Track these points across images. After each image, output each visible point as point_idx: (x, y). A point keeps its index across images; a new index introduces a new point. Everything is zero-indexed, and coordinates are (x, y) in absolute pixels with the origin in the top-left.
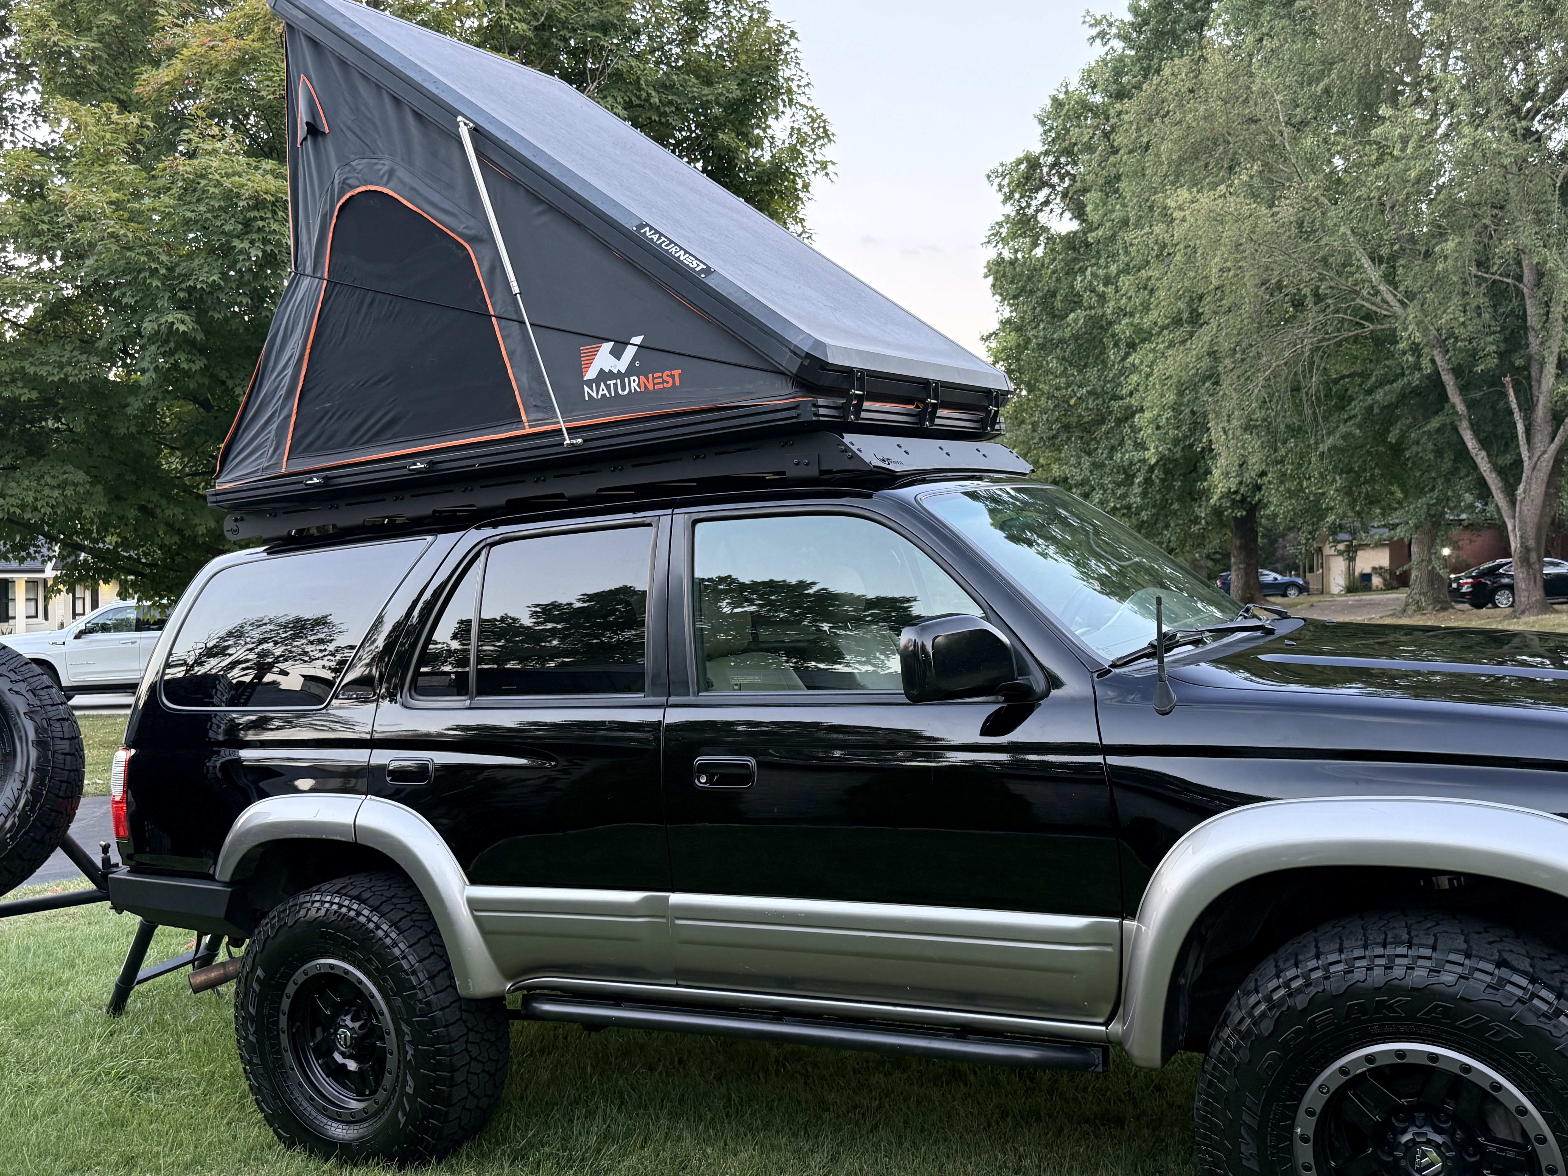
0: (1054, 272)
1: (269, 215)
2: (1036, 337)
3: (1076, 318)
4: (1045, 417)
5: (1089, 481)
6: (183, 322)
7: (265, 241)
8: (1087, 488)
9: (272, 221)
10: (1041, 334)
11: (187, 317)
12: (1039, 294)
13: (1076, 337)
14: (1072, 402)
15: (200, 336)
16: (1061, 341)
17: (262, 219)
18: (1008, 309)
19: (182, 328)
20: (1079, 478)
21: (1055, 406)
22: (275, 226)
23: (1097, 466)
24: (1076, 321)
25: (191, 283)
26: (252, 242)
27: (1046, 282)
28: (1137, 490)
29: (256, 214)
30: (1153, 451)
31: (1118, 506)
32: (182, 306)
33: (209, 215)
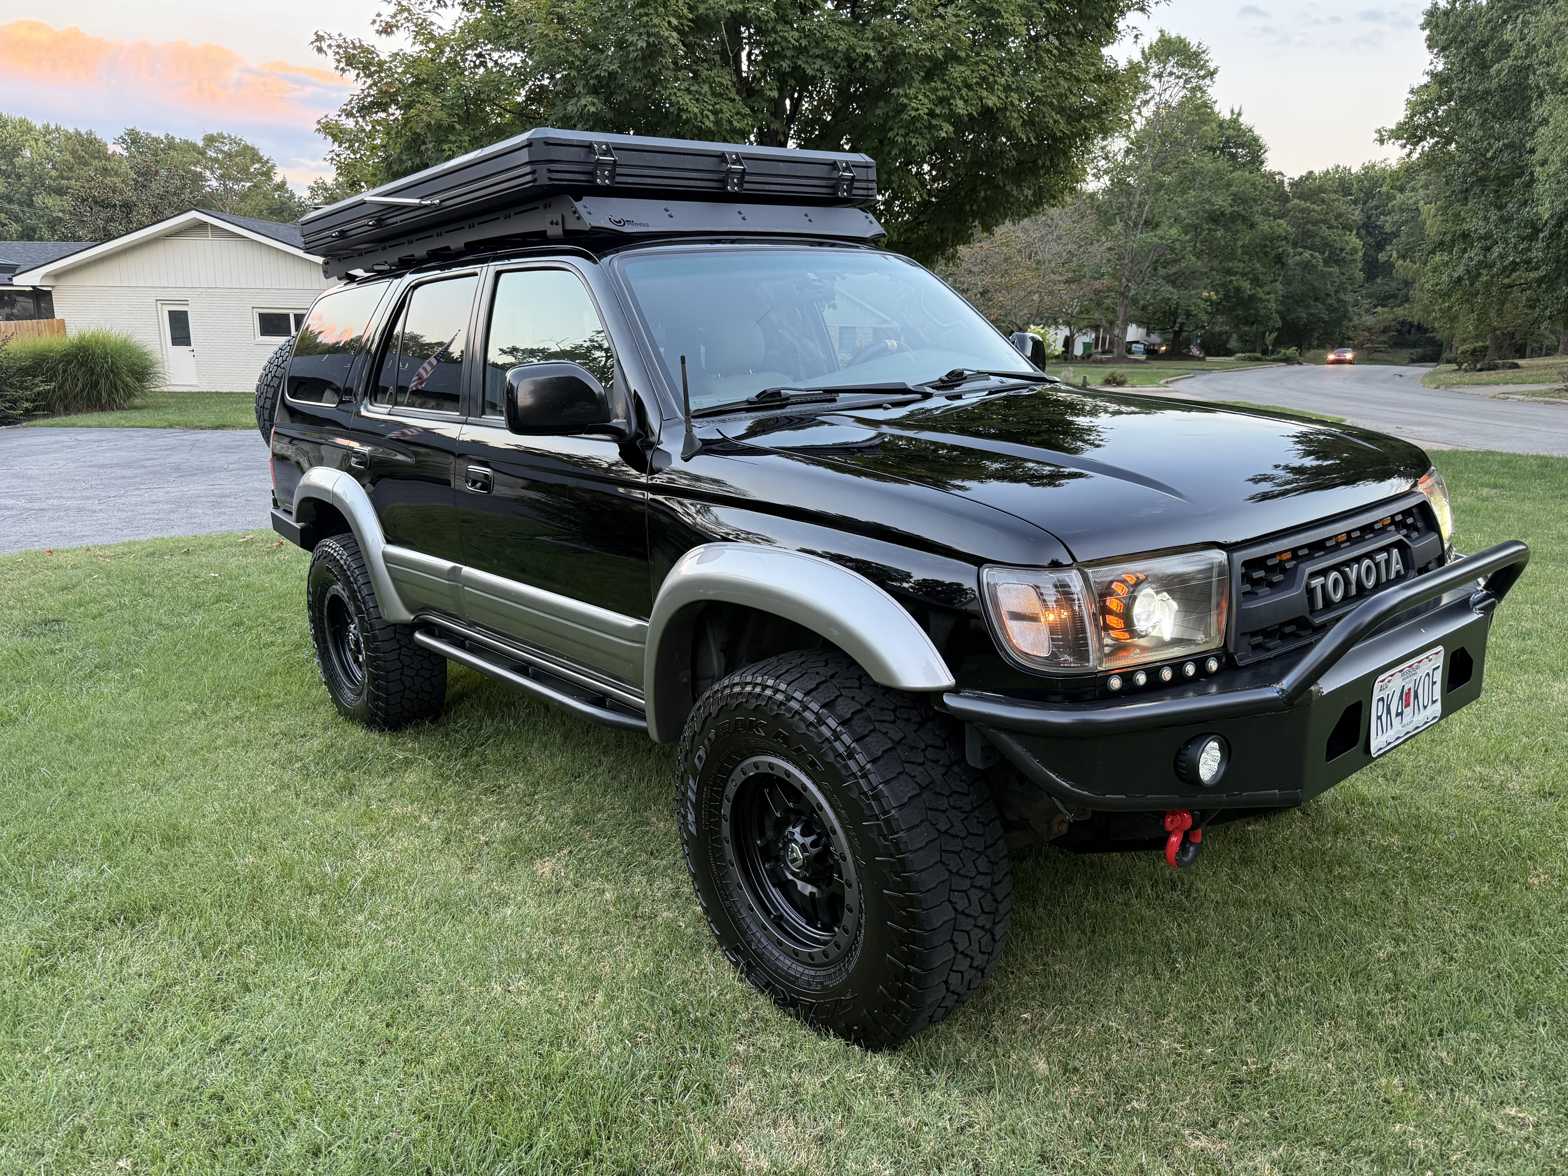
0: (1489, 22)
1: (652, 11)
2: (1460, 89)
3: (1501, 69)
4: (1461, 170)
5: (1492, 235)
6: (593, 104)
7: (649, 35)
8: (1489, 243)
9: (654, 16)
10: (1466, 86)
11: (596, 101)
12: (1471, 44)
13: (1502, 89)
14: (1489, 155)
15: (610, 115)
16: (1487, 92)
17: (647, 15)
18: (1442, 60)
19: (593, 109)
20: (1482, 232)
21: (1472, 160)
22: (656, 21)
23: (1506, 220)
24: (1499, 71)
25: (598, 72)
26: (640, 35)
27: (1480, 32)
28: (1540, 245)
29: (642, 11)
30: (1548, 205)
31: (1518, 260)
32: (594, 91)
33: (609, 14)
